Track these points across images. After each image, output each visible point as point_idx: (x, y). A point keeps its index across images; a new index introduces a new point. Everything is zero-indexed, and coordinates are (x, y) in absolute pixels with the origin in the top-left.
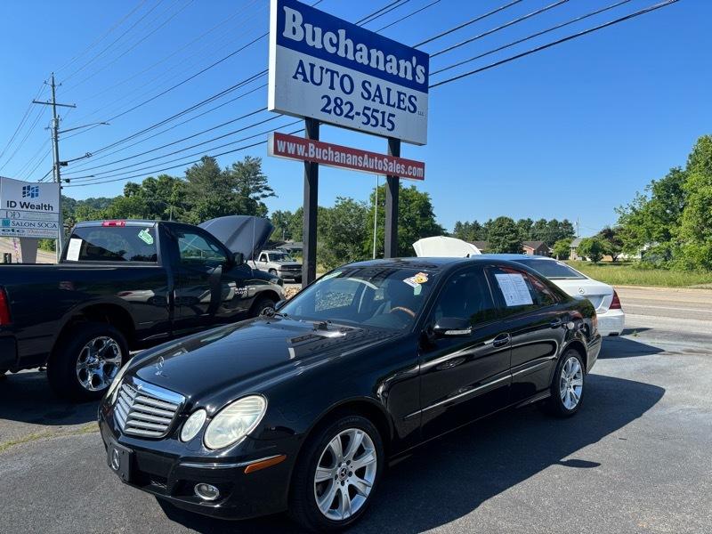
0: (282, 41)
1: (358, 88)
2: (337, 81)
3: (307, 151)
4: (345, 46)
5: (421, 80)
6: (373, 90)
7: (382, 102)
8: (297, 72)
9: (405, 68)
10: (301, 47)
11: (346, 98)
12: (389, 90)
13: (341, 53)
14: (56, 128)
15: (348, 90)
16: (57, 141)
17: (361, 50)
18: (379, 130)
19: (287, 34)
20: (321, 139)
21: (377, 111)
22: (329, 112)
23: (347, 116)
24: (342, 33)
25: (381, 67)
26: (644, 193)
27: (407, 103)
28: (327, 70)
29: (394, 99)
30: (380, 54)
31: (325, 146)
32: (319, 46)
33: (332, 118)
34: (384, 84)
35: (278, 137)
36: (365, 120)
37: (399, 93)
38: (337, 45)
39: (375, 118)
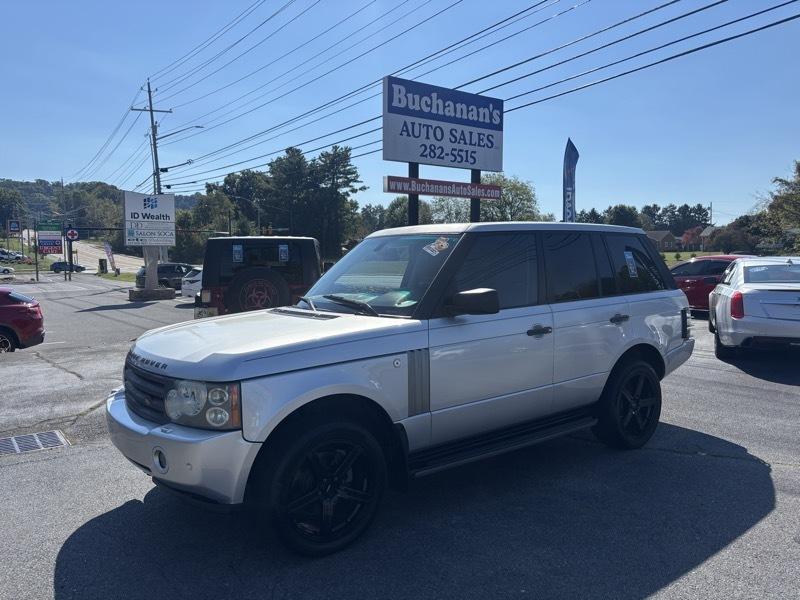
0: (390, 108)
1: (447, 135)
2: (431, 132)
3: (410, 186)
4: (437, 105)
5: (496, 122)
6: (458, 135)
7: (465, 143)
8: (403, 131)
9: (483, 114)
10: (406, 111)
11: (438, 144)
12: (471, 133)
13: (434, 111)
14: (154, 136)
15: (439, 137)
16: (155, 148)
17: (449, 106)
18: (463, 164)
19: (395, 103)
20: (421, 177)
21: (461, 150)
22: (426, 156)
23: (439, 157)
24: (434, 95)
25: (465, 117)
27: (486, 141)
28: (424, 125)
29: (475, 139)
30: (464, 107)
31: (423, 181)
32: (418, 108)
33: (428, 160)
34: (467, 129)
35: (391, 179)
36: (453, 158)
37: (479, 134)
38: (431, 106)
39: (460, 156)
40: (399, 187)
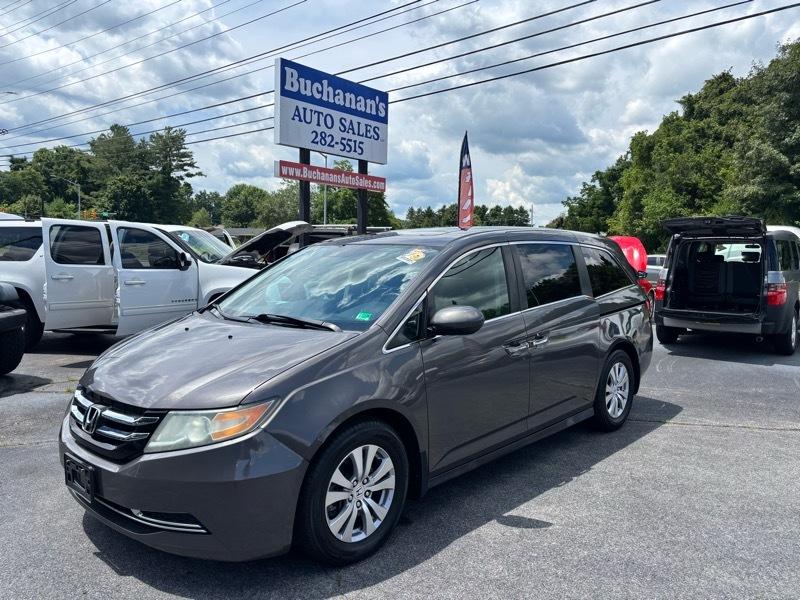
0: (284, 93)
1: (337, 124)
2: (322, 119)
3: (302, 173)
4: (328, 92)
5: (382, 115)
6: (347, 124)
7: (354, 133)
8: (295, 115)
9: (370, 105)
10: (297, 96)
11: (328, 132)
12: (359, 123)
13: (325, 98)
15: (329, 124)
17: (338, 94)
18: (352, 154)
19: (288, 87)
20: (313, 163)
21: (350, 140)
22: (317, 143)
23: (329, 145)
24: (325, 82)
25: (353, 107)
26: (593, 184)
27: (372, 133)
28: (315, 112)
29: (363, 130)
30: (353, 96)
31: (314, 169)
32: (309, 94)
33: (319, 147)
34: (356, 119)
35: (283, 163)
36: (342, 148)
37: (367, 125)
38: (322, 93)
39: (350, 146)
40: (291, 172)
